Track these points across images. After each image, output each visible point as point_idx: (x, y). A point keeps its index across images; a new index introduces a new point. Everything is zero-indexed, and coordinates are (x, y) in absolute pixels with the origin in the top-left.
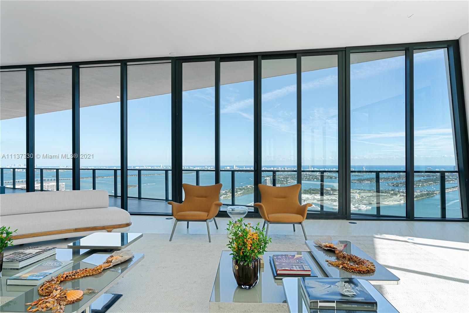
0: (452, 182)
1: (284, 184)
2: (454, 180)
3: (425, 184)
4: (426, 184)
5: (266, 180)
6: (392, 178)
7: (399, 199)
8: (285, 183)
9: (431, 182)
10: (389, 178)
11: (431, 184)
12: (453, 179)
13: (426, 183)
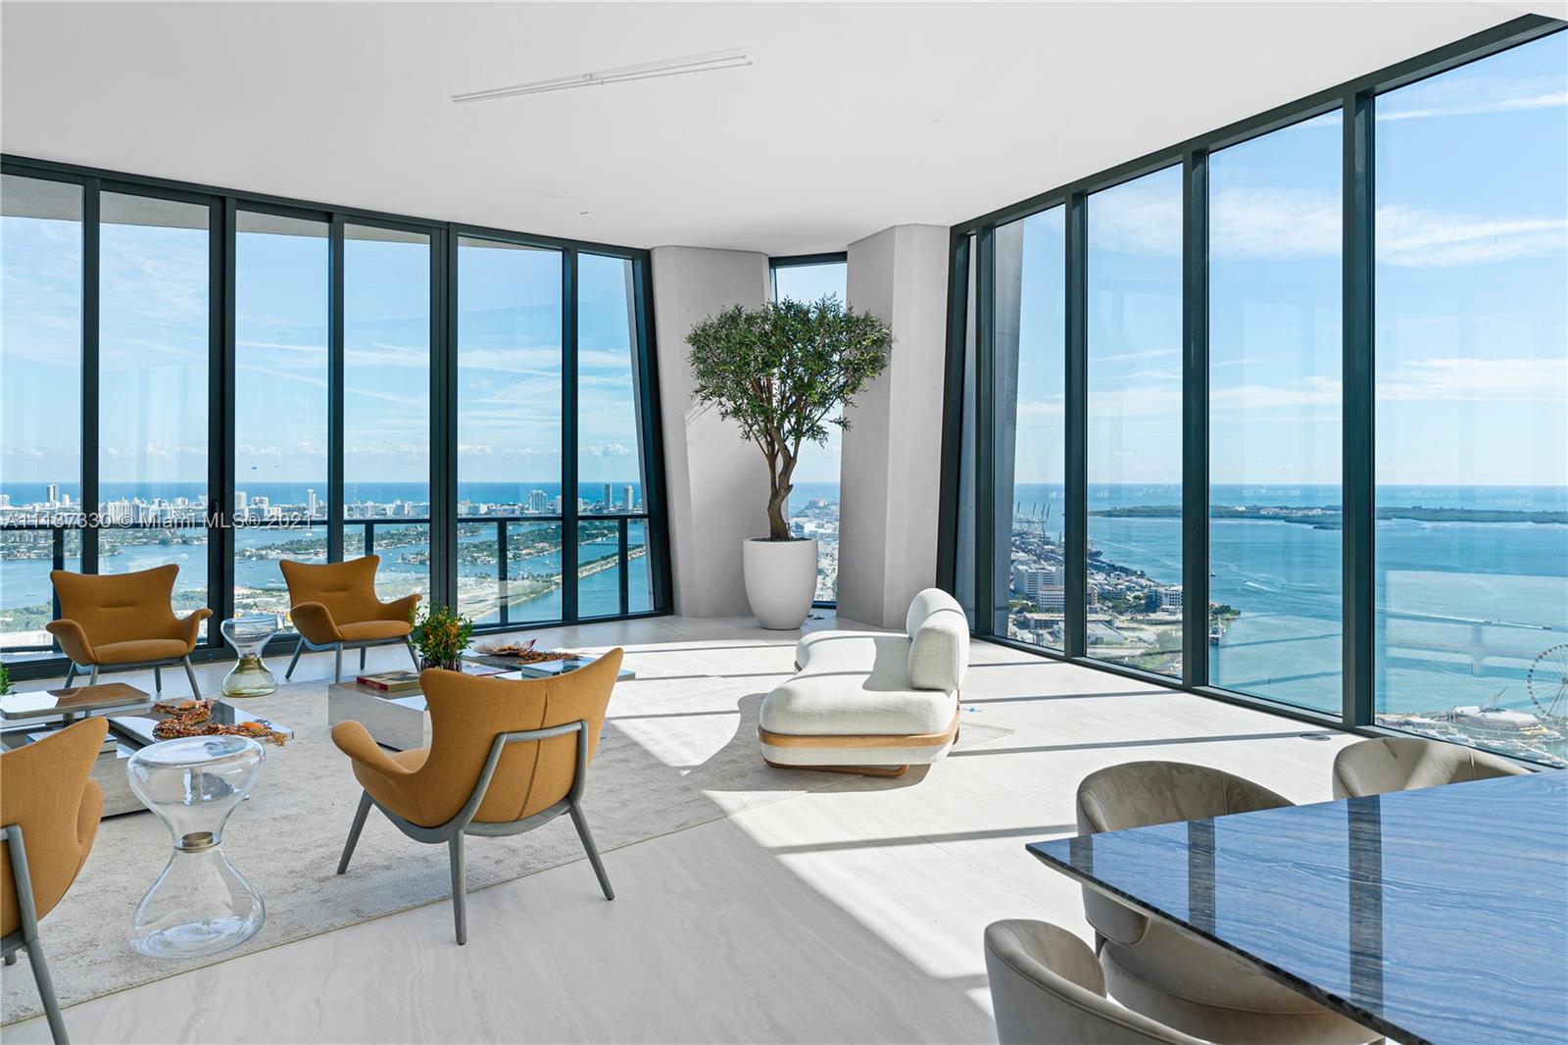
0: (600, 539)
2: (606, 532)
3: (524, 552)
4: (528, 551)
6: (418, 535)
9: (541, 544)
10: (405, 535)
11: (543, 550)
12: (604, 528)
13: (528, 548)
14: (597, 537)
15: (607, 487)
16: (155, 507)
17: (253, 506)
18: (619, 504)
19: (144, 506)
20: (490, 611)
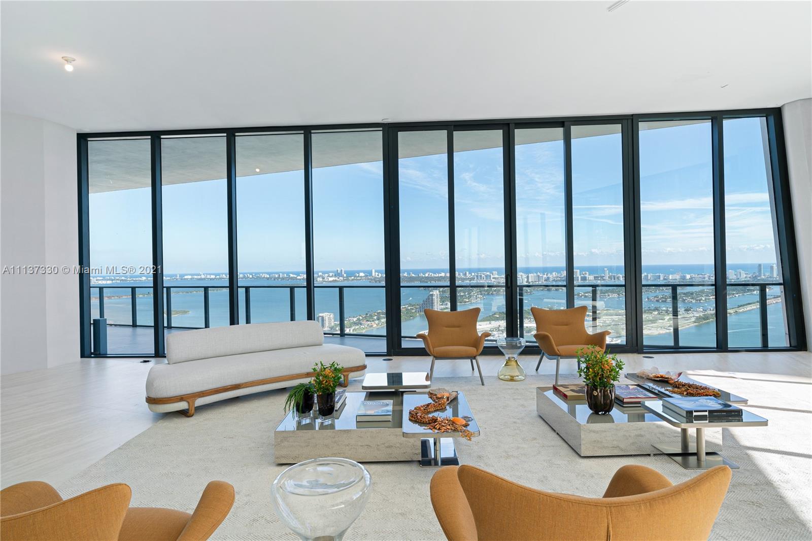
1: (465, 302)
5: (432, 296)
7: (669, 325)
8: (467, 300)
14: (754, 291)
15: (760, 265)
16: (545, 276)
17: (582, 276)
18: (767, 274)
19: (541, 275)
20: (693, 325)
